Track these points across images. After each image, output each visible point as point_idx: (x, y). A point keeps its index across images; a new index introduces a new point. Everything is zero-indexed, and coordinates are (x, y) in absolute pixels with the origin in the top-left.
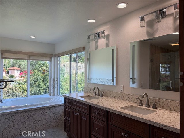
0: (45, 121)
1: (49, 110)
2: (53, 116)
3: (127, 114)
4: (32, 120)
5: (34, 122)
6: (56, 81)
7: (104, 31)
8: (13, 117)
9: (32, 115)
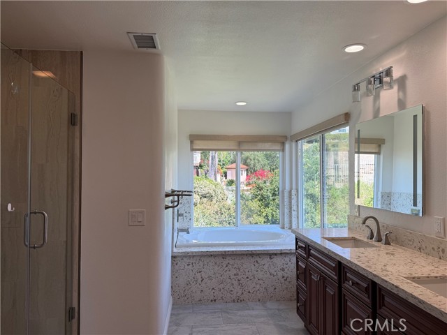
0: (261, 282)
1: (268, 259)
2: (280, 274)
3: (412, 296)
4: (235, 275)
5: (239, 280)
6: (294, 197)
7: (391, 67)
8: (201, 263)
9: (236, 266)
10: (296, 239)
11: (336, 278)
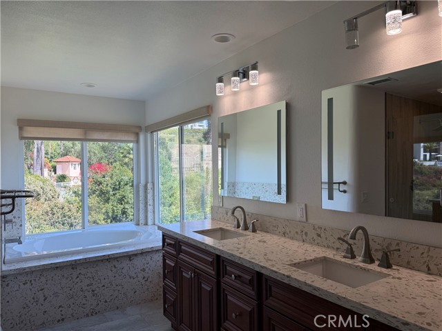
0: (119, 288)
1: (128, 262)
2: (140, 276)
4: (88, 285)
5: (93, 291)
6: (150, 191)
8: (43, 279)
9: (89, 275)
10: (163, 236)
11: (213, 273)
